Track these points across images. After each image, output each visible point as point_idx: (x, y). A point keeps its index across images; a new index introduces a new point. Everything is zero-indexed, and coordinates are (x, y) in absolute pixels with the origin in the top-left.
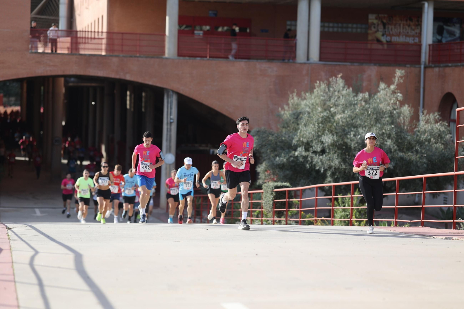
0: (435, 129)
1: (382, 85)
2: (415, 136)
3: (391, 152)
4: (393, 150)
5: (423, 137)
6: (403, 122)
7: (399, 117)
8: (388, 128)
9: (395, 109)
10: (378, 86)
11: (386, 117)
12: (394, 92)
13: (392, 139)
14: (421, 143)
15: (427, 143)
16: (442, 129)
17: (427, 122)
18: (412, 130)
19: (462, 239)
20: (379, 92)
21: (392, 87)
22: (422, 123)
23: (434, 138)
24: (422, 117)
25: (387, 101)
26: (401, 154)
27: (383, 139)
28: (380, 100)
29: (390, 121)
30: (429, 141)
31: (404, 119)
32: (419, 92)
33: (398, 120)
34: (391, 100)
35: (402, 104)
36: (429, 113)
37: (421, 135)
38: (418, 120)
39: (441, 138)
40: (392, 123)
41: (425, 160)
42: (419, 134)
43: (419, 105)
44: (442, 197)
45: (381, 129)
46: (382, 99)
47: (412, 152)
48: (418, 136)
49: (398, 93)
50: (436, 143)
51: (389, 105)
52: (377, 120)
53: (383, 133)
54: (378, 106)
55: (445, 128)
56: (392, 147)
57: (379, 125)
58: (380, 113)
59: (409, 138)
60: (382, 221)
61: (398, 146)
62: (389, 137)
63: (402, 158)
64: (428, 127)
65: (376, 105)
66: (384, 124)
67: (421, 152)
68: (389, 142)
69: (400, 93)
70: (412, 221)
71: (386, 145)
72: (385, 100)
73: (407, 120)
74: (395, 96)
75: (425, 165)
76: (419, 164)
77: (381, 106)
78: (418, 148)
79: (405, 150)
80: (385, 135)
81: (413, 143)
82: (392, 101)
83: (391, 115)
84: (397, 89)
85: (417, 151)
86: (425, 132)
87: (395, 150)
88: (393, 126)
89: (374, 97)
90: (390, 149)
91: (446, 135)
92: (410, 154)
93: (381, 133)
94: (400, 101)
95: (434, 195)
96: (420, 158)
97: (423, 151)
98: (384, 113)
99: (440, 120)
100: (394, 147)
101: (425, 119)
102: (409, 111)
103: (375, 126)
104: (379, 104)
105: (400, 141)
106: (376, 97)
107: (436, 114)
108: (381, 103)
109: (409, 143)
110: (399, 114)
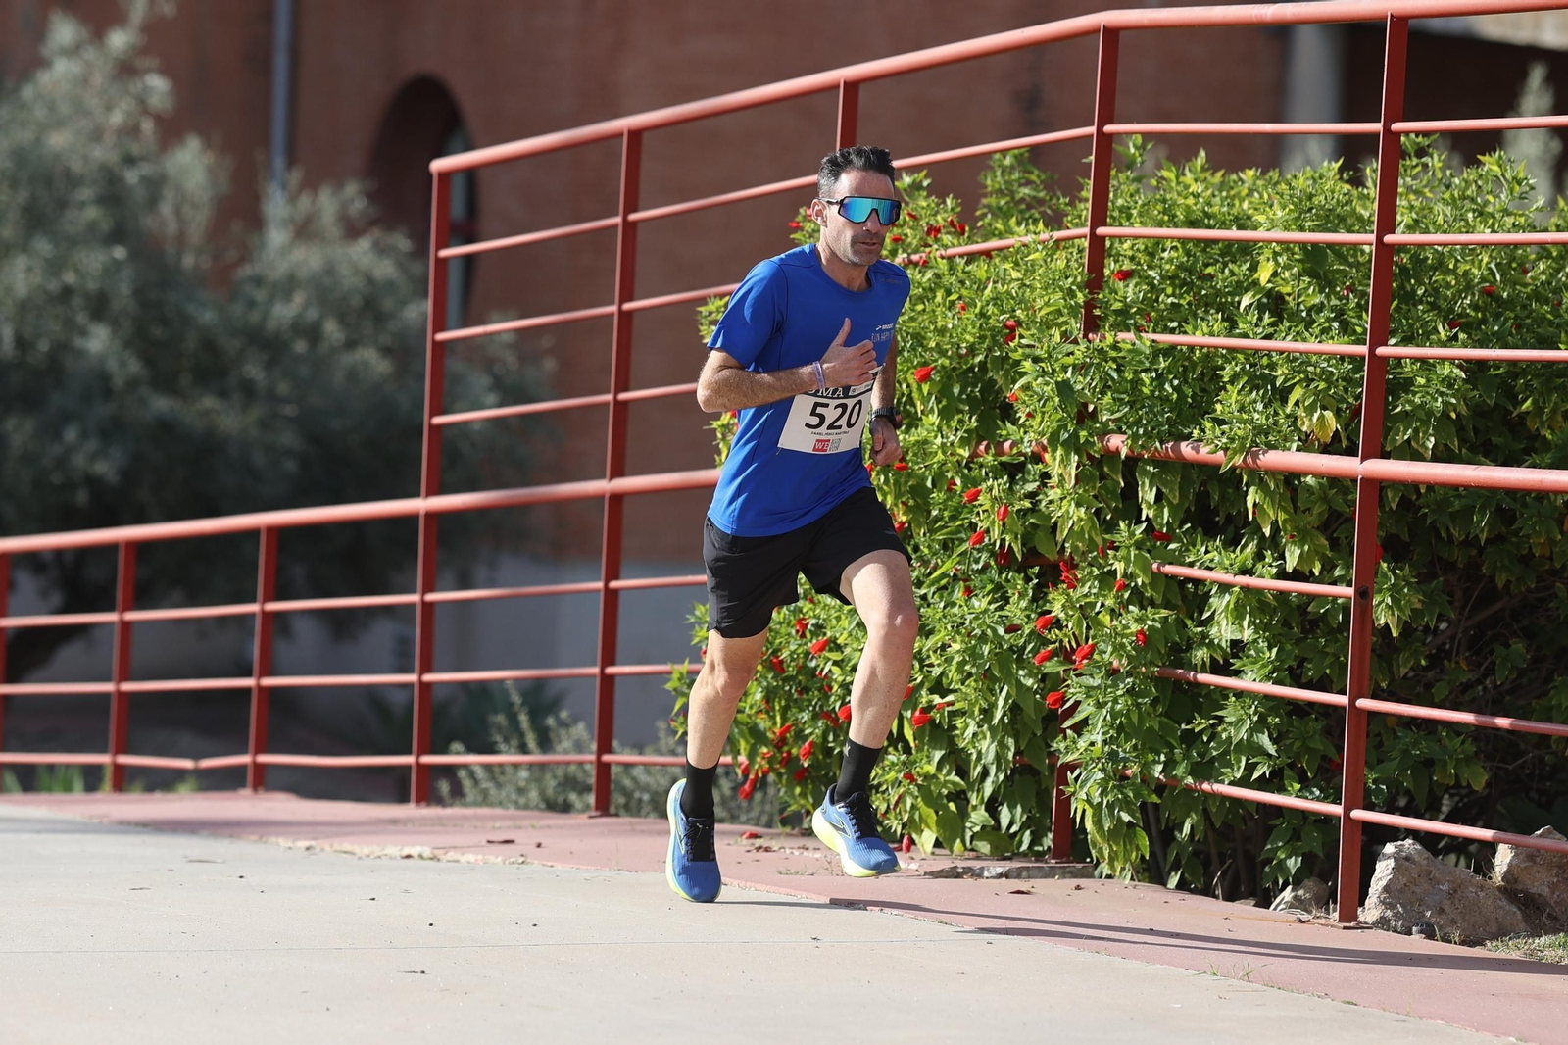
0: (344, 270)
1: (64, 31)
2: (238, 309)
3: (108, 393)
4: (118, 382)
5: (285, 312)
6: (172, 228)
7: (153, 202)
8: (93, 261)
9: (130, 160)
10: (40, 32)
11: (82, 205)
12: (126, 69)
13: (115, 324)
14: (271, 346)
15: (300, 347)
16: (385, 269)
17: (304, 230)
18: (222, 277)
19: (451, 855)
20: (43, 63)
21: (119, 40)
22: (277, 237)
23: (342, 319)
24: (276, 206)
25: (87, 113)
26: (161, 404)
27: (69, 324)
28: (52, 107)
29: (105, 226)
30: (313, 333)
31: (178, 212)
32: (265, 68)
33: (148, 222)
34: (109, 108)
35: (171, 131)
36: (311, 184)
37: (271, 300)
38: (256, 222)
39: (380, 318)
40: (117, 236)
41: (288, 438)
42: (260, 295)
43: (265, 140)
44: (383, 633)
45: (55, 266)
46: (64, 109)
47: (223, 394)
48: (251, 304)
49: (148, 71)
50: (351, 345)
51: (97, 135)
52: (37, 219)
53: (67, 293)
54: (38, 140)
55: (400, 266)
56: (112, 365)
57: (43, 246)
58: (48, 181)
59: (208, 316)
60: (51, 767)
61: (148, 361)
62: (100, 307)
63: (166, 428)
64: (309, 259)
65: (25, 136)
66: (73, 242)
67: (272, 397)
68: (98, 341)
69: (165, 71)
70: (207, 763)
71: (80, 354)
72: (80, 109)
73: (199, 221)
74: (135, 87)
75: (290, 466)
76: (259, 459)
77: (58, 140)
78: (254, 371)
79: (185, 380)
80: (77, 301)
81: (231, 345)
82: (117, 118)
83: (113, 194)
84: (143, 51)
85: (248, 390)
86: (288, 286)
87: (133, 384)
88: (119, 252)
89: (16, 90)
90: (104, 377)
91: (403, 303)
92: (209, 402)
93: (53, 286)
94: (159, 119)
95: (341, 624)
96: (264, 424)
97: (283, 388)
98: (73, 181)
99: (373, 223)
100: (123, 364)
101: (292, 220)
102: (211, 171)
103: (25, 248)
104: (44, 128)
105: (157, 332)
106: (28, 92)
107: (351, 189)
108: (59, 124)
109: (210, 346)
110: (155, 186)
